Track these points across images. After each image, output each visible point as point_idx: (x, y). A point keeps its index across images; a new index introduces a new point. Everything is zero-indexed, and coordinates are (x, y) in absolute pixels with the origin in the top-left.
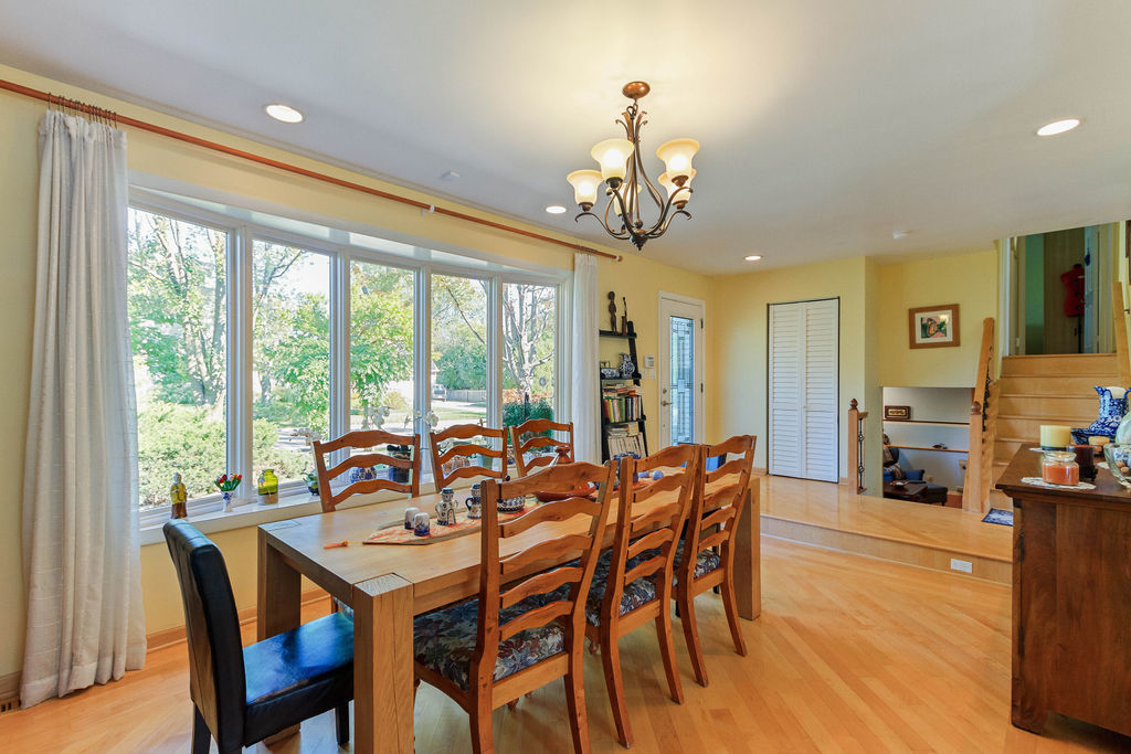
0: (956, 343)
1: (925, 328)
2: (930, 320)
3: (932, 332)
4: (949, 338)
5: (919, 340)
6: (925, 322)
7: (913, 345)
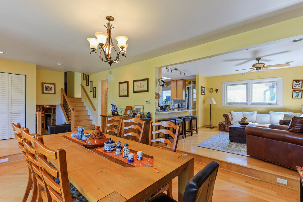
0: (55, 93)
1: (46, 88)
2: (48, 86)
3: (48, 89)
4: (53, 92)
5: (45, 91)
6: (46, 87)
7: (43, 93)
